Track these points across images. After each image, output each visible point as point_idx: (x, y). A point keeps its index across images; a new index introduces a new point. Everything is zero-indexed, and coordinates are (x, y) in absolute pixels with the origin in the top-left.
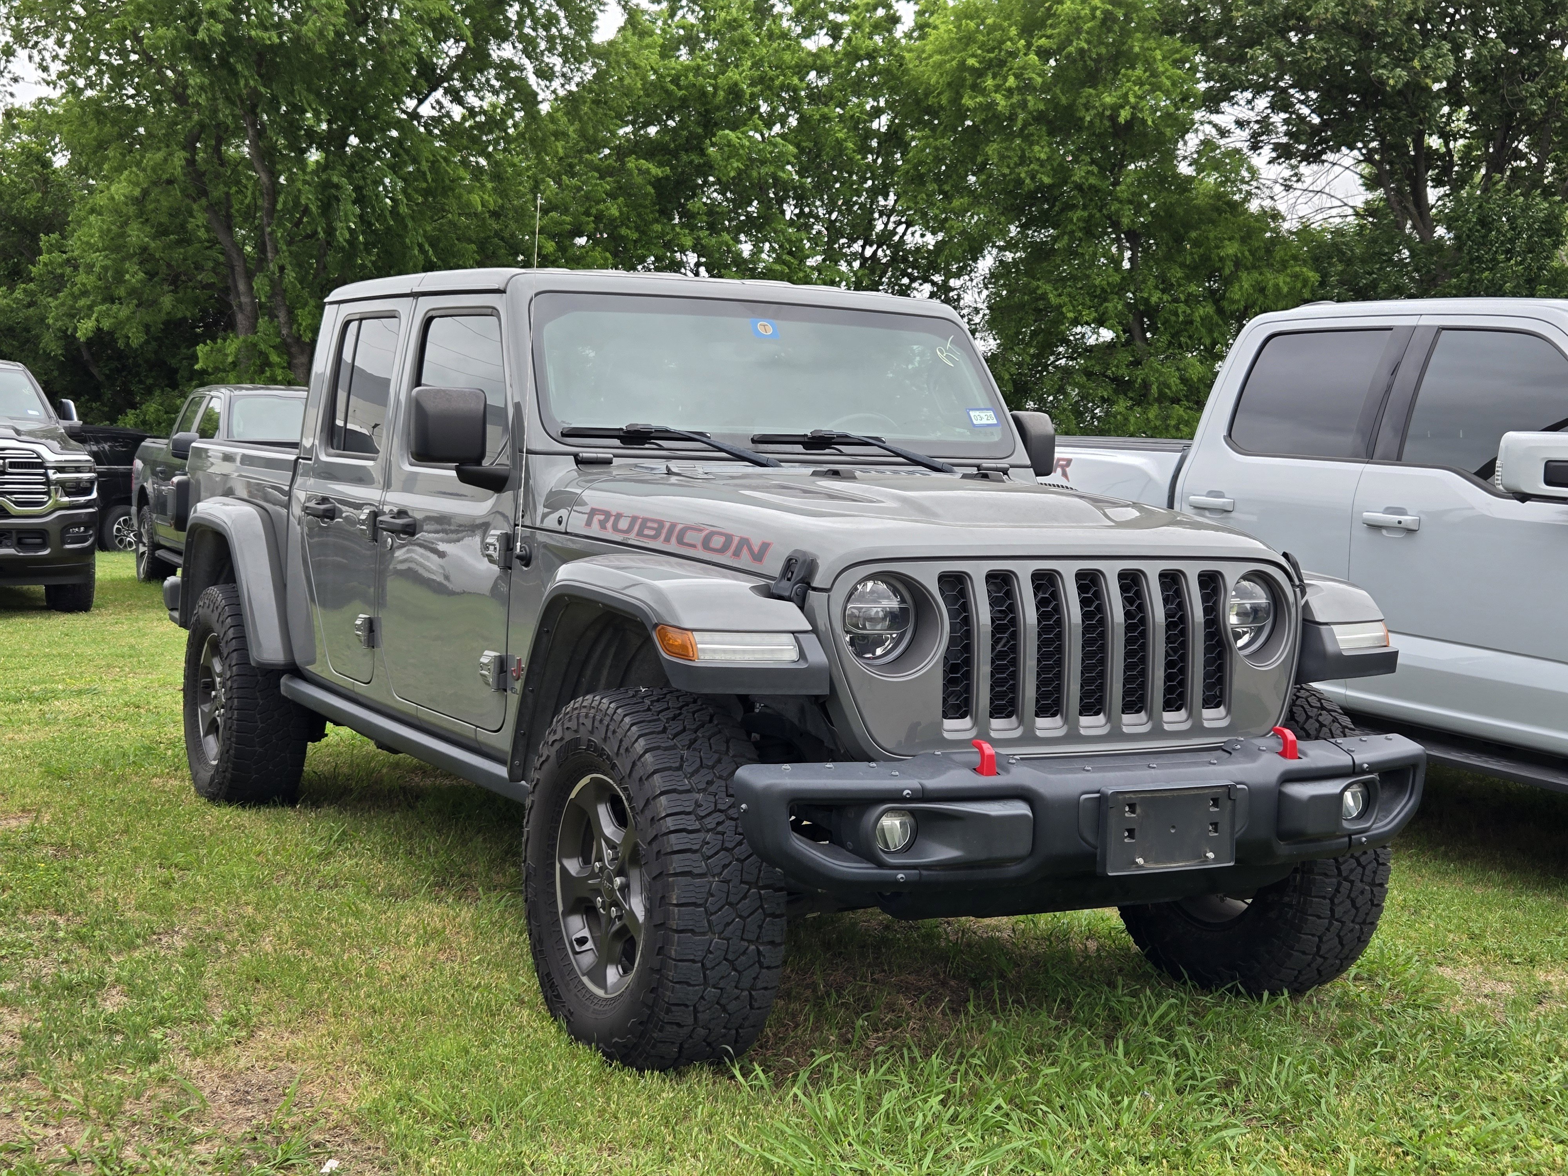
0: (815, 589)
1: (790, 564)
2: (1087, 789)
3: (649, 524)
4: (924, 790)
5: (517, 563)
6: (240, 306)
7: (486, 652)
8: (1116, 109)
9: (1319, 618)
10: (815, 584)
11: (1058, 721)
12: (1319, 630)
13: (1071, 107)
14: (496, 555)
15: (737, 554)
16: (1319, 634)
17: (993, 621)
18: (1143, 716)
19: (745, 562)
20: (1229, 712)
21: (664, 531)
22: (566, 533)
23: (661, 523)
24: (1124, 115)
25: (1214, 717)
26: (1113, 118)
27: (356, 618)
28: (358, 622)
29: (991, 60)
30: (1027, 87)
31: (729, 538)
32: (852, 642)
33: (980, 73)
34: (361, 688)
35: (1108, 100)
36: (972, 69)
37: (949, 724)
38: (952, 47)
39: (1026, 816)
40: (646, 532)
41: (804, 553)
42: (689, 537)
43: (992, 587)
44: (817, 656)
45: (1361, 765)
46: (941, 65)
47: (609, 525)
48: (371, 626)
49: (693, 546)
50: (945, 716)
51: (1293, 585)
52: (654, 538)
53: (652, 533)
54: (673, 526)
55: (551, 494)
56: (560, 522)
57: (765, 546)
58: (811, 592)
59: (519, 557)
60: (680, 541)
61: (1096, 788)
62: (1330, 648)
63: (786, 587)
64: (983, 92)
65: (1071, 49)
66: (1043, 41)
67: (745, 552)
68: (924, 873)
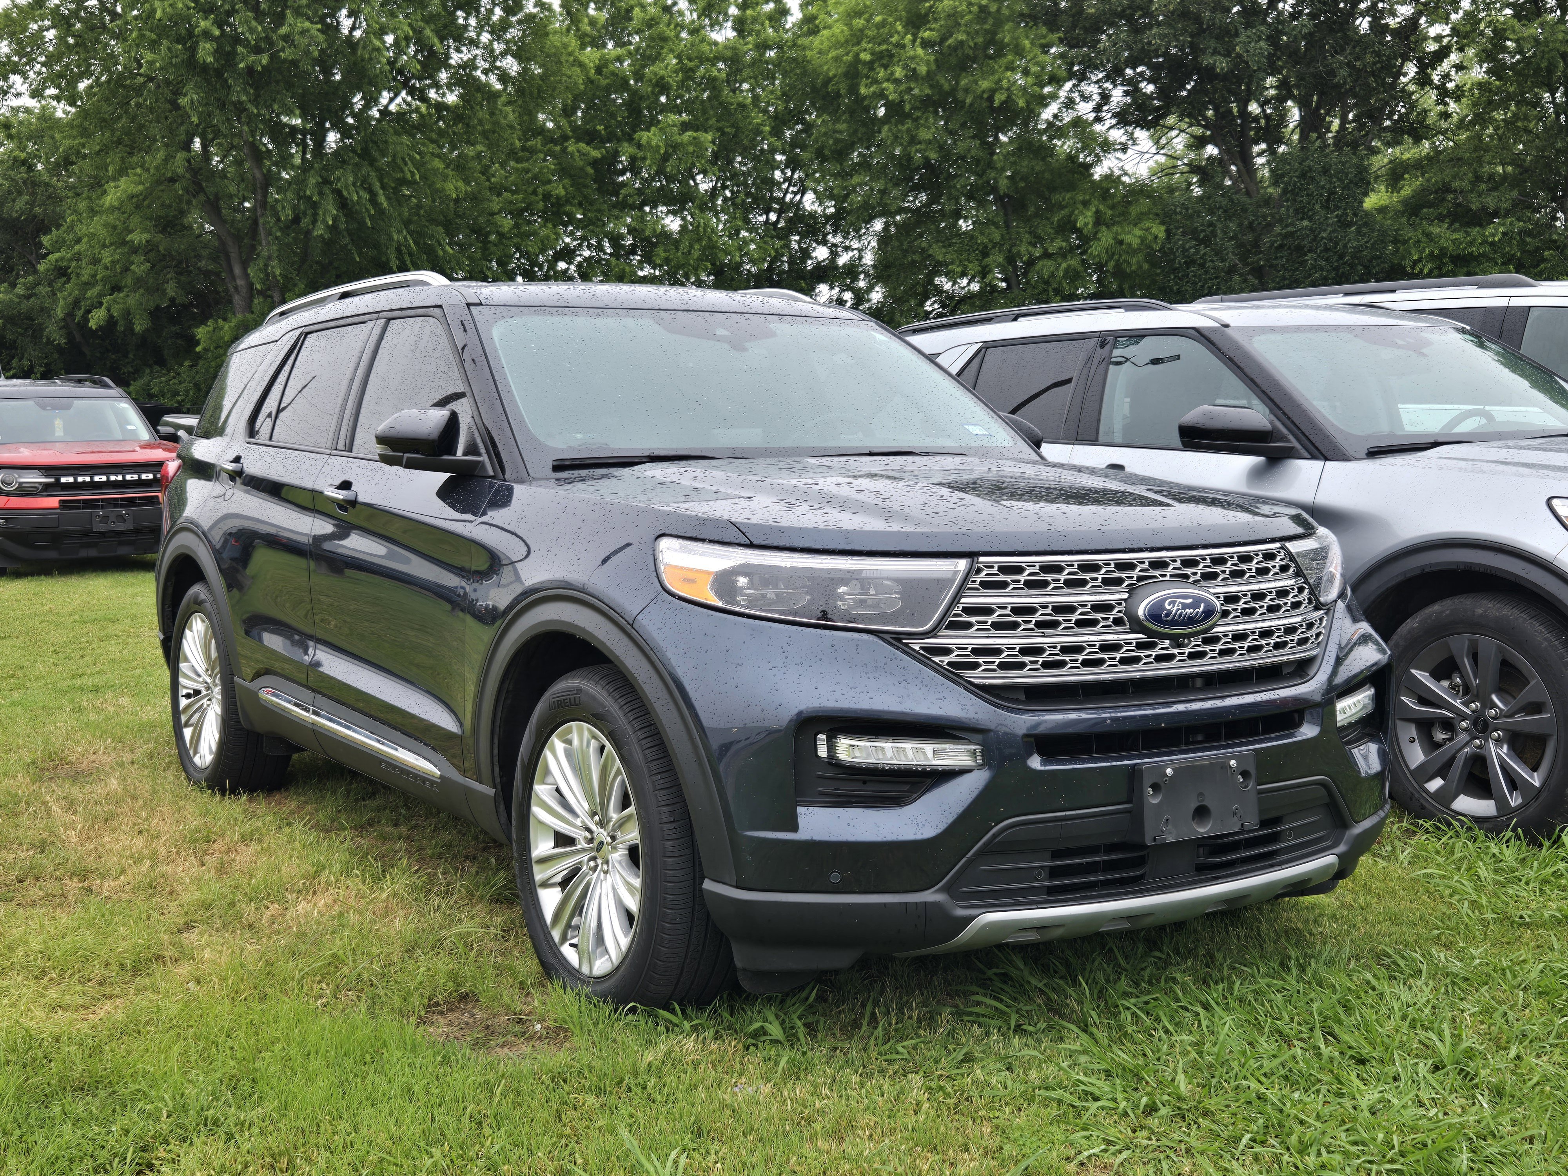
6: (236, 288)
8: (993, 92)
13: (954, 91)
24: (999, 98)
26: (991, 99)
29: (881, 52)
30: (913, 75)
33: (870, 65)
35: (985, 84)
36: (865, 63)
38: (847, 41)
46: (836, 59)
64: (876, 81)
65: (950, 41)
66: (927, 34)
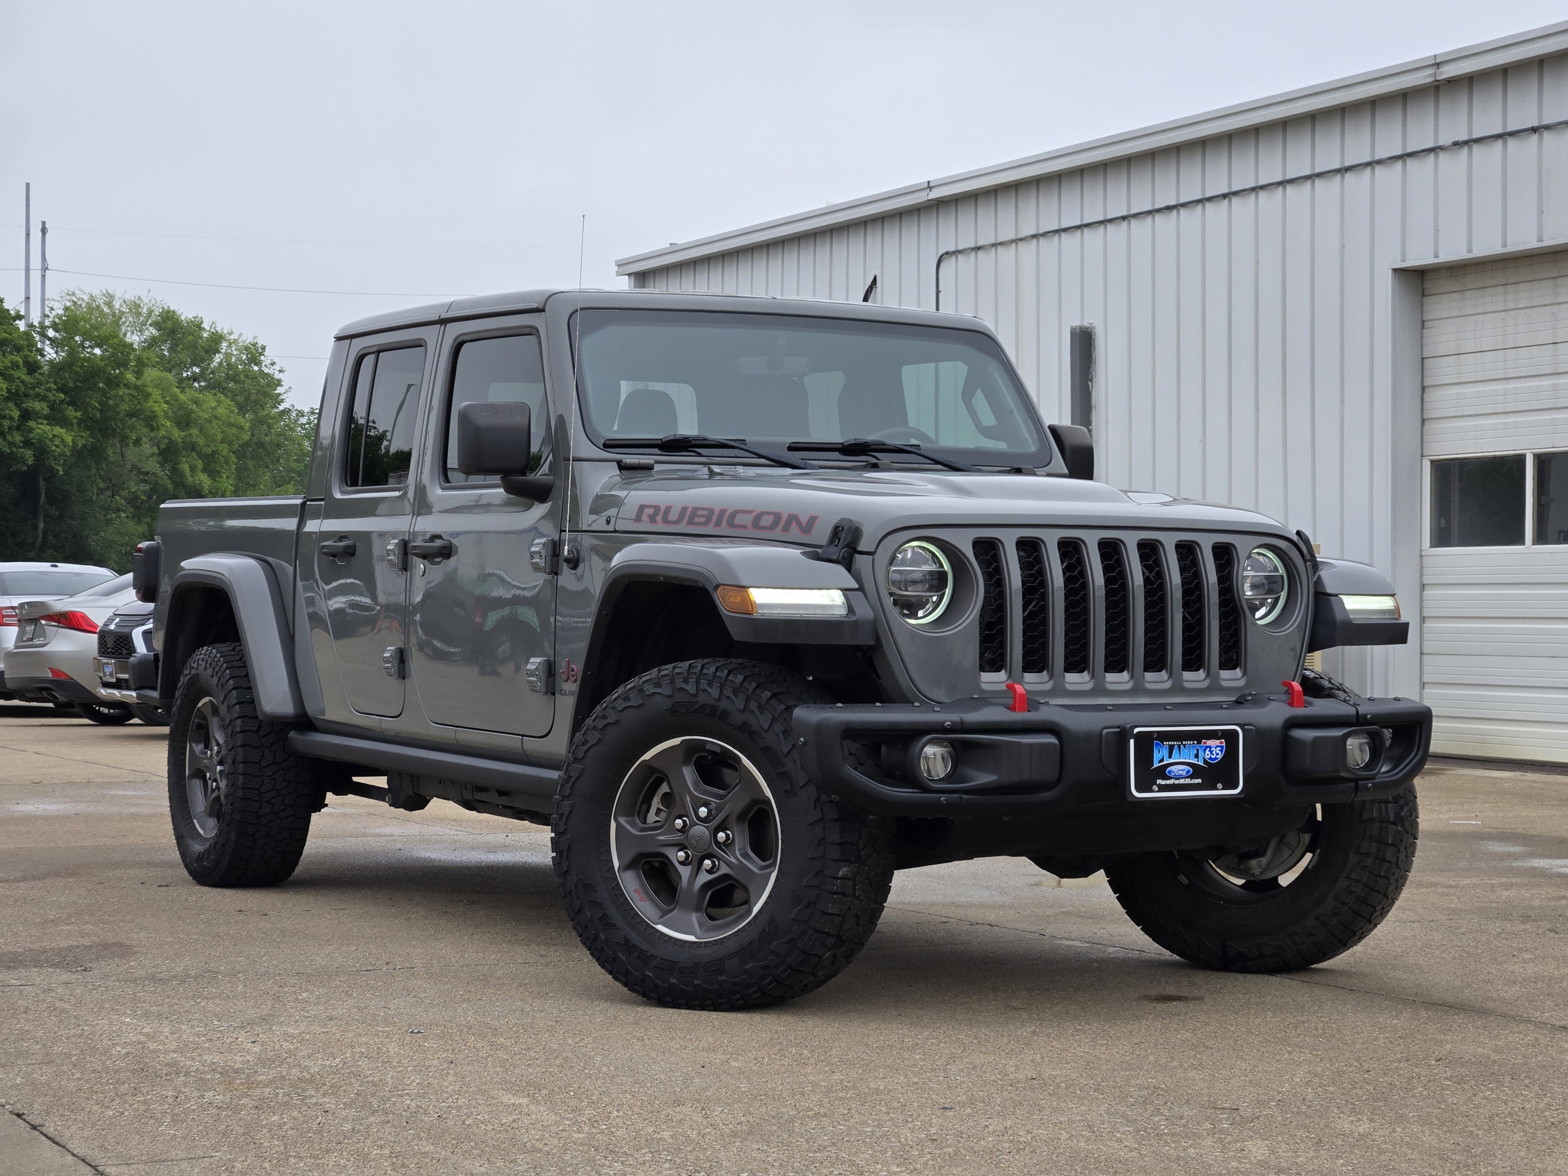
0: (861, 553)
1: (836, 532)
2: (1108, 724)
3: (700, 512)
4: (962, 722)
5: (565, 568)
7: (532, 660)
9: (1330, 590)
10: (861, 548)
11: (1085, 676)
12: (1329, 600)
14: (542, 563)
15: (786, 529)
16: (1329, 603)
17: (1023, 583)
18: (1164, 674)
19: (795, 534)
20: (1245, 673)
21: (715, 517)
22: (615, 531)
23: (711, 511)
25: (1231, 677)
27: (385, 651)
28: (387, 655)
31: (777, 516)
32: (895, 603)
34: (389, 725)
37: (986, 677)
39: (1055, 744)
40: (697, 520)
41: (850, 521)
42: (740, 519)
43: (1022, 554)
44: (864, 612)
45: (1365, 716)
47: (659, 519)
48: (402, 657)
49: (744, 527)
50: (982, 669)
51: (1305, 561)
52: (706, 524)
53: (702, 520)
54: (723, 512)
55: (598, 497)
56: (608, 522)
57: (813, 520)
58: (857, 556)
59: (567, 560)
60: (731, 524)
61: (1117, 725)
62: (1339, 616)
63: (834, 552)
67: (794, 527)
68: (964, 796)
